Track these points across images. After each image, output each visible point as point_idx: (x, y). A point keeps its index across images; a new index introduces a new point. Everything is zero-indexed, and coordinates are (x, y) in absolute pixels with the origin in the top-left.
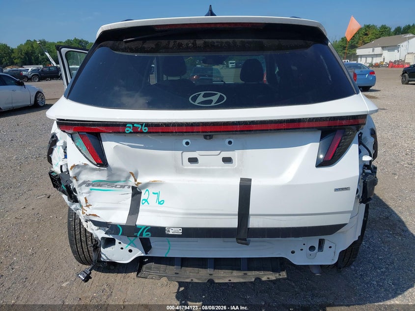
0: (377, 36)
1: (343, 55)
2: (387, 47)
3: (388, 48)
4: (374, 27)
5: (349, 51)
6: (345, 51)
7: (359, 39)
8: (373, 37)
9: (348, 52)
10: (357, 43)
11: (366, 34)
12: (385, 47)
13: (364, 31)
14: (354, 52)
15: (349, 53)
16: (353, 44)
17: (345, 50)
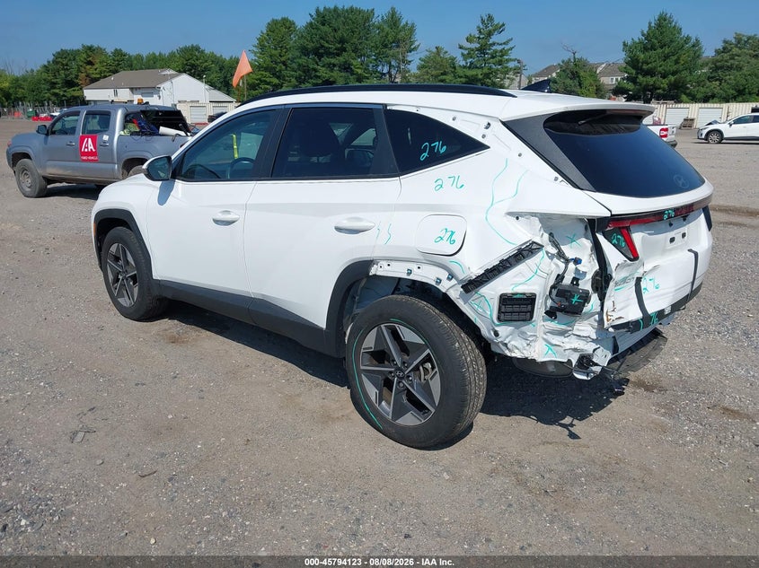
0: (112, 68)
1: (53, 98)
2: (139, 88)
3: (141, 91)
4: (100, 51)
5: (65, 91)
6: (57, 91)
7: (79, 71)
8: (104, 69)
9: (62, 93)
10: (77, 77)
11: (90, 63)
12: (136, 89)
13: (84, 56)
14: (76, 94)
15: (64, 96)
16: (69, 78)
17: (55, 88)
